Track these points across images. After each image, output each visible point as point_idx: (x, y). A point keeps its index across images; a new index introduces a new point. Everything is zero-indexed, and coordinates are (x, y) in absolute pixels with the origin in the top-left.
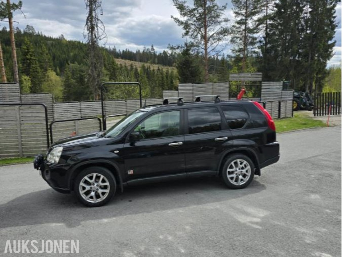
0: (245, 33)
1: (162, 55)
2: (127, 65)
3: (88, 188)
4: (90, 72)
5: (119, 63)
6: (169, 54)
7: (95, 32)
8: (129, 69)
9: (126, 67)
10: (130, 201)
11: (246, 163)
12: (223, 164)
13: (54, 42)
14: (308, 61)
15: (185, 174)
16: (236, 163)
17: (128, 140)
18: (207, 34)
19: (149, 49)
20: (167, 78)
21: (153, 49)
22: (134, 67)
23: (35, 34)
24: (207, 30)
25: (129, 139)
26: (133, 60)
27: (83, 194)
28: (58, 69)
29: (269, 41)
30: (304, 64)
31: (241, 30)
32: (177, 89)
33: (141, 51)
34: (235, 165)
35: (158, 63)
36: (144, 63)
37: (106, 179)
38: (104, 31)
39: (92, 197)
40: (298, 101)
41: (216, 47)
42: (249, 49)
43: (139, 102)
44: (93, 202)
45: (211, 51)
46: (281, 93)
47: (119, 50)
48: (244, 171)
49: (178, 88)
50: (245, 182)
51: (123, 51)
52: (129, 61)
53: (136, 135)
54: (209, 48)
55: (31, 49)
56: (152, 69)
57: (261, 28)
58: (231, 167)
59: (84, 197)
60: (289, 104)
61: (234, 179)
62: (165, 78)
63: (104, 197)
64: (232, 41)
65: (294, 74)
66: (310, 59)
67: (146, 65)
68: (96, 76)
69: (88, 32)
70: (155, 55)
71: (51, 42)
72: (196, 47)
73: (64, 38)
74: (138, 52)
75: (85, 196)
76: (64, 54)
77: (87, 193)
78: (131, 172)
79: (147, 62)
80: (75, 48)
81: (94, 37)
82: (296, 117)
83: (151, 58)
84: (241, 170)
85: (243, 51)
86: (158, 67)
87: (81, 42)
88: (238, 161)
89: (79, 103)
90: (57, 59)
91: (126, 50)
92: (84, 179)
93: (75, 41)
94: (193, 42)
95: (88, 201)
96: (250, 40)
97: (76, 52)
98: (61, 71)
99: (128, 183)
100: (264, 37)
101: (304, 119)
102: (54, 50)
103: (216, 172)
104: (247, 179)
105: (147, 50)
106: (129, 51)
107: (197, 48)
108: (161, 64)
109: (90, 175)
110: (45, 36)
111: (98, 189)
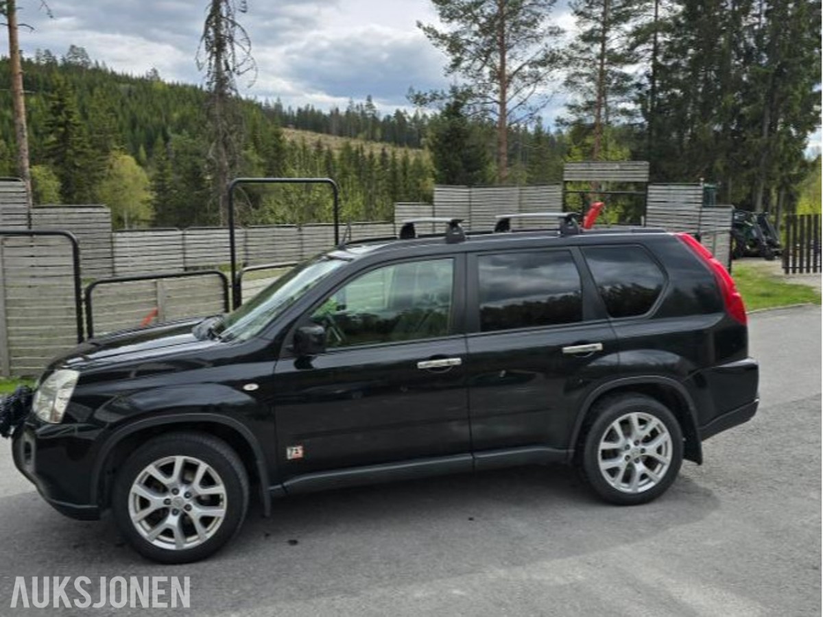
0: (602, 65)
1: (391, 120)
2: (308, 143)
3: (157, 501)
4: (211, 156)
5: (288, 139)
6: (409, 117)
7: (227, 56)
8: (312, 152)
9: (304, 147)
10: (294, 542)
11: (658, 425)
12: (585, 429)
13: (134, 87)
14: (761, 135)
15: (468, 457)
16: (626, 424)
17: (288, 349)
18: (507, 68)
19: (362, 105)
20: (405, 174)
21: (370, 106)
22: (325, 148)
23: (90, 67)
24: (507, 57)
25: (291, 346)
26: (321, 132)
27: (140, 522)
28: (142, 149)
29: (662, 84)
30: (751, 142)
31: (594, 56)
32: (428, 200)
33: (343, 111)
34: (623, 429)
35: (382, 140)
36: (349, 139)
37: (215, 475)
38: (248, 53)
39: (168, 533)
40: (741, 234)
41: (528, 97)
42: (609, 104)
43: (333, 232)
44: (172, 547)
45: (516, 107)
46: (698, 214)
47: (290, 108)
48: (651, 449)
49: (432, 198)
50: (652, 484)
51: (299, 110)
52: (314, 133)
53: (315, 335)
54: (510, 99)
55: (68, 99)
56: (367, 153)
57: (642, 54)
58: (612, 437)
59: (143, 530)
60: (722, 241)
61: (621, 475)
62: (400, 175)
63: (208, 532)
64: (569, 83)
65: (725, 168)
66: (766, 129)
67: (354, 144)
68: (227, 164)
69: (209, 55)
70: (375, 119)
71: (128, 86)
72: (478, 99)
73: (159, 79)
74: (335, 113)
75: (148, 527)
76: (157, 116)
77: (156, 518)
78: (295, 452)
79: (355, 137)
80: (184, 103)
81: (224, 67)
82: (738, 276)
83: (366, 127)
84: (641, 446)
85: (596, 107)
86: (383, 150)
87: (199, 86)
88: (634, 417)
89: (181, 232)
90: (141, 127)
91: (307, 107)
92: (146, 473)
93: (185, 86)
94: (471, 86)
95: (156, 543)
96: (614, 82)
97: (187, 109)
98: (149, 155)
99: (284, 488)
100: (648, 76)
101: (762, 282)
102: (133, 107)
103: (564, 451)
104: (660, 473)
105: (357, 107)
106: (313, 110)
107: (482, 101)
108: (389, 142)
109: (165, 461)
110: (113, 73)
111: (188, 507)
